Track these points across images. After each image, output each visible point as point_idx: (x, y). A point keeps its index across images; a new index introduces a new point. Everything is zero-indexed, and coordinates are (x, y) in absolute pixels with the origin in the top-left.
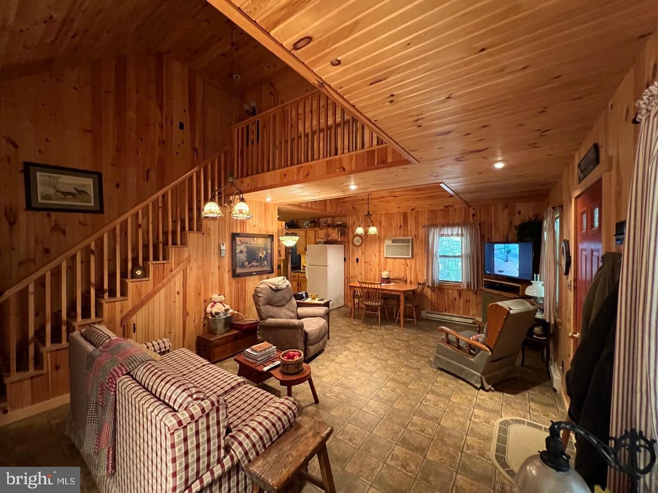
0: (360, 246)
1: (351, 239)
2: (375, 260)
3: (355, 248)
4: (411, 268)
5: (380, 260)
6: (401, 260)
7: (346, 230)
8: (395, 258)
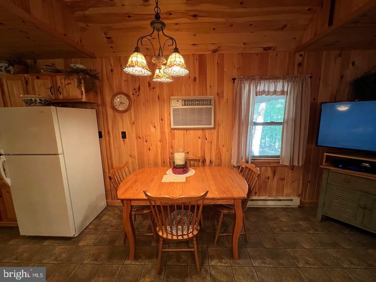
0: (125, 111)
1: (108, 99)
2: (155, 133)
3: (117, 114)
4: (211, 143)
5: (163, 132)
6: (196, 132)
7: (97, 82)
8: (187, 129)
